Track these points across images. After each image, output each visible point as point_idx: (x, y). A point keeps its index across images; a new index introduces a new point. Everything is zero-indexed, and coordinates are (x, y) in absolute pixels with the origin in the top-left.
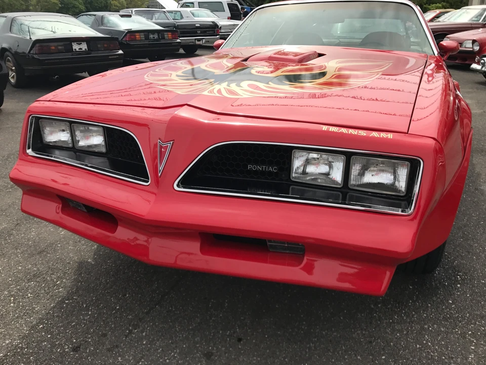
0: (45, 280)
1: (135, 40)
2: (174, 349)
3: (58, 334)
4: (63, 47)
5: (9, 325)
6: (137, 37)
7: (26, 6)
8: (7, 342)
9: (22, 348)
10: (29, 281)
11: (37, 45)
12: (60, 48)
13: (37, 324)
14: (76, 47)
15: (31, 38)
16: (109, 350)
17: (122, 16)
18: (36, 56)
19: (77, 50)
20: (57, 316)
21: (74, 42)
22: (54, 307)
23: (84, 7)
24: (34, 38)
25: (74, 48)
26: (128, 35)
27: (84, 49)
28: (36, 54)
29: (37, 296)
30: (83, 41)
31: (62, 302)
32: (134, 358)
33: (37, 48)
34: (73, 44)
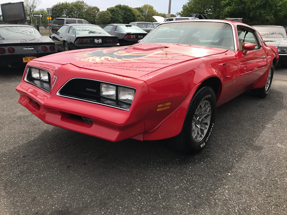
0: (29, 134)
1: (130, 38)
2: (58, 163)
3: (22, 151)
4: (90, 41)
5: (7, 146)
6: (132, 37)
7: (93, 19)
8: (3, 151)
9: (7, 153)
10: (23, 133)
11: (78, 39)
12: (88, 41)
13: (17, 147)
14: (96, 41)
15: (76, 36)
16: (35, 159)
17: (127, 26)
18: (77, 45)
19: (97, 42)
20: (25, 146)
21: (95, 38)
22: (26, 143)
23: (122, 21)
24: (77, 36)
25: (95, 41)
26: (127, 36)
27: (100, 42)
28: (77, 44)
29: (23, 139)
30: (100, 38)
31: (30, 142)
32: (41, 163)
33: (78, 41)
34: (95, 39)
